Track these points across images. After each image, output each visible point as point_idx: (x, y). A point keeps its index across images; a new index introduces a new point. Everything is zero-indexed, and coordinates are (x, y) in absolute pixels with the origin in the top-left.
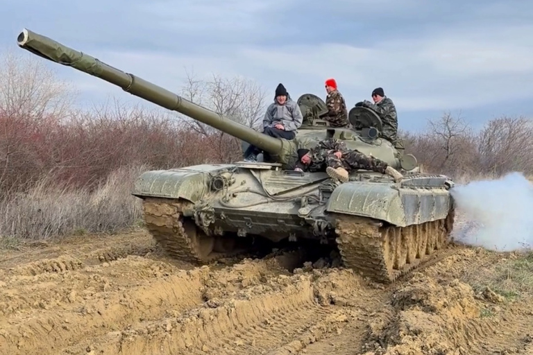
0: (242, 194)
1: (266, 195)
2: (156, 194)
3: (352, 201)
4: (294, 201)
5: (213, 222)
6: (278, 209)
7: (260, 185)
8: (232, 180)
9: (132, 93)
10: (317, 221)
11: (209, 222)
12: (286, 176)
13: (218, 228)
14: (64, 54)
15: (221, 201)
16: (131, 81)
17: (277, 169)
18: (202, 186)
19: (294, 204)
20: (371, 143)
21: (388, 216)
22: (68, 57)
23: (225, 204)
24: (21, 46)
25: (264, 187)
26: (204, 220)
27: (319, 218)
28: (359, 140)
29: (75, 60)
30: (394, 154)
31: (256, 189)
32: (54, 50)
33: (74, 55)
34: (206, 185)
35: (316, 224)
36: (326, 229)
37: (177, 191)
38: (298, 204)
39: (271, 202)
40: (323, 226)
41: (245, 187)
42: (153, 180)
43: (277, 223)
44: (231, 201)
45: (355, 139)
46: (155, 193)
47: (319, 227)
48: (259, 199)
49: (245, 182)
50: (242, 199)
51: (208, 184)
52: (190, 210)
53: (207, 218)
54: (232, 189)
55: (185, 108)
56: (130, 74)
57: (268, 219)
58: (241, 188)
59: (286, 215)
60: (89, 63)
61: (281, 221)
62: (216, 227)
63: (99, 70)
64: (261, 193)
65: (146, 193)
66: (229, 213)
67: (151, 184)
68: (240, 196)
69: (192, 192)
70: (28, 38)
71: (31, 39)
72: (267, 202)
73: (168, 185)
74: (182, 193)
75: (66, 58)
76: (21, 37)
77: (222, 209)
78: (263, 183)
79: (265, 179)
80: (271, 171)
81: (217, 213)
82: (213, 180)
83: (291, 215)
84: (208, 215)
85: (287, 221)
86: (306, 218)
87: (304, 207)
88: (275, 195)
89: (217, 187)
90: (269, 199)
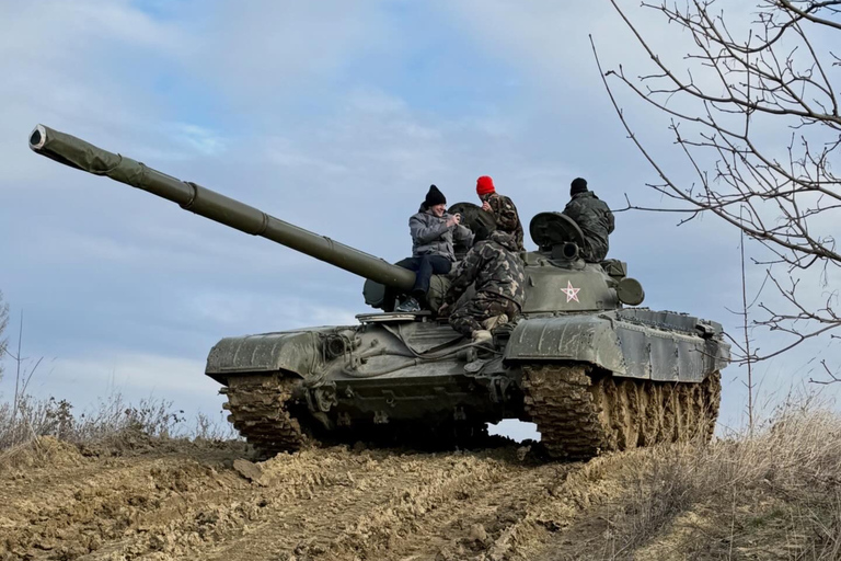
0: (375, 358)
1: (412, 355)
2: (243, 367)
3: (542, 340)
4: (455, 357)
5: (335, 404)
6: (433, 371)
7: (400, 342)
8: (357, 341)
9: (195, 212)
10: (493, 378)
11: (329, 404)
12: (439, 328)
13: (343, 415)
14: (97, 158)
15: (345, 371)
16: (193, 193)
17: (424, 320)
18: (311, 352)
19: (456, 361)
20: (569, 268)
21: (598, 357)
22: (101, 162)
23: (351, 373)
24: (37, 151)
25: (409, 345)
26: (321, 402)
27: (495, 375)
28: (549, 265)
29: (113, 166)
30: (608, 282)
31: (395, 349)
32: (83, 152)
33: (110, 159)
34: (317, 351)
35: (492, 383)
36: (509, 390)
37: (276, 360)
38: (463, 360)
39: (422, 363)
40: (503, 386)
41: (378, 348)
42: (236, 347)
43: (434, 393)
44: (359, 369)
45: (542, 264)
46: (241, 367)
47: (498, 387)
48: (402, 361)
49: (377, 342)
50: (374, 366)
51: (321, 350)
52: (299, 390)
53: (326, 398)
54: (358, 353)
55: (275, 231)
56: (191, 184)
57: (419, 387)
58: (371, 350)
59: (446, 377)
60: (131, 170)
61: (440, 389)
62: (339, 414)
63: (146, 178)
64: (404, 353)
65: (228, 369)
66: (358, 387)
67: (234, 353)
68: (371, 361)
69: (298, 360)
70: (47, 137)
71: (51, 139)
72: (415, 364)
73: (260, 352)
74: (283, 363)
75: (99, 163)
76: (35, 137)
77: (347, 382)
78: (406, 341)
79: (408, 335)
80: (416, 324)
81: (340, 389)
82: (327, 342)
83: (453, 376)
84: (327, 393)
85: (448, 388)
86: (476, 377)
87: (472, 361)
88: (425, 352)
89: (335, 352)
90: (417, 360)
